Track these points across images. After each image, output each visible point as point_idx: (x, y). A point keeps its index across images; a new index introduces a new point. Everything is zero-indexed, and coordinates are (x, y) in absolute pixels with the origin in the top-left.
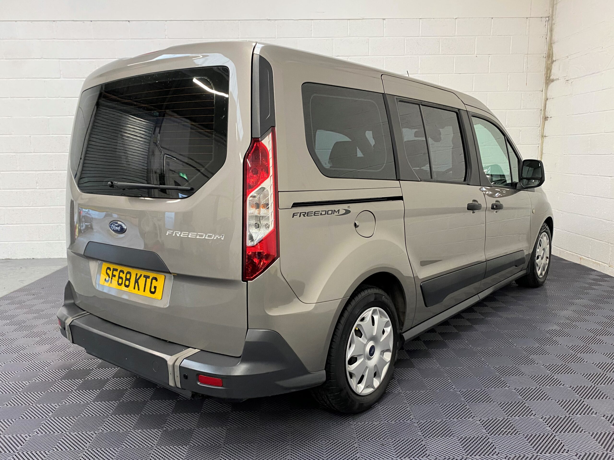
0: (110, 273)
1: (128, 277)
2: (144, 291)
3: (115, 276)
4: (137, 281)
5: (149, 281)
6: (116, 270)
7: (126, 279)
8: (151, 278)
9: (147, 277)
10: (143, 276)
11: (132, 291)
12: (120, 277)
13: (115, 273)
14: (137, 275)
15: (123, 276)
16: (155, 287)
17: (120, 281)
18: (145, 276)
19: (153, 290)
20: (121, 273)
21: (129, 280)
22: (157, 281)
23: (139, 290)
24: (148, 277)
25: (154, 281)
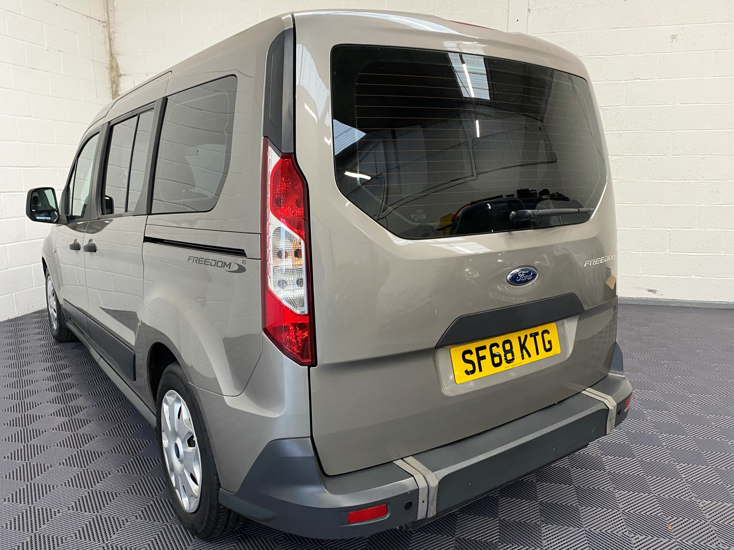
0: (473, 358)
1: (507, 346)
2: (538, 354)
3: (484, 358)
4: (523, 347)
5: (539, 338)
6: (484, 348)
7: (506, 352)
8: (540, 334)
9: (534, 335)
10: (529, 336)
11: (520, 363)
12: (493, 356)
13: (481, 353)
14: (519, 338)
15: (499, 350)
16: (550, 342)
17: (497, 360)
18: (531, 335)
19: (548, 346)
20: (494, 348)
21: (511, 351)
22: (548, 333)
23: (530, 356)
24: (537, 334)
25: (545, 335)
